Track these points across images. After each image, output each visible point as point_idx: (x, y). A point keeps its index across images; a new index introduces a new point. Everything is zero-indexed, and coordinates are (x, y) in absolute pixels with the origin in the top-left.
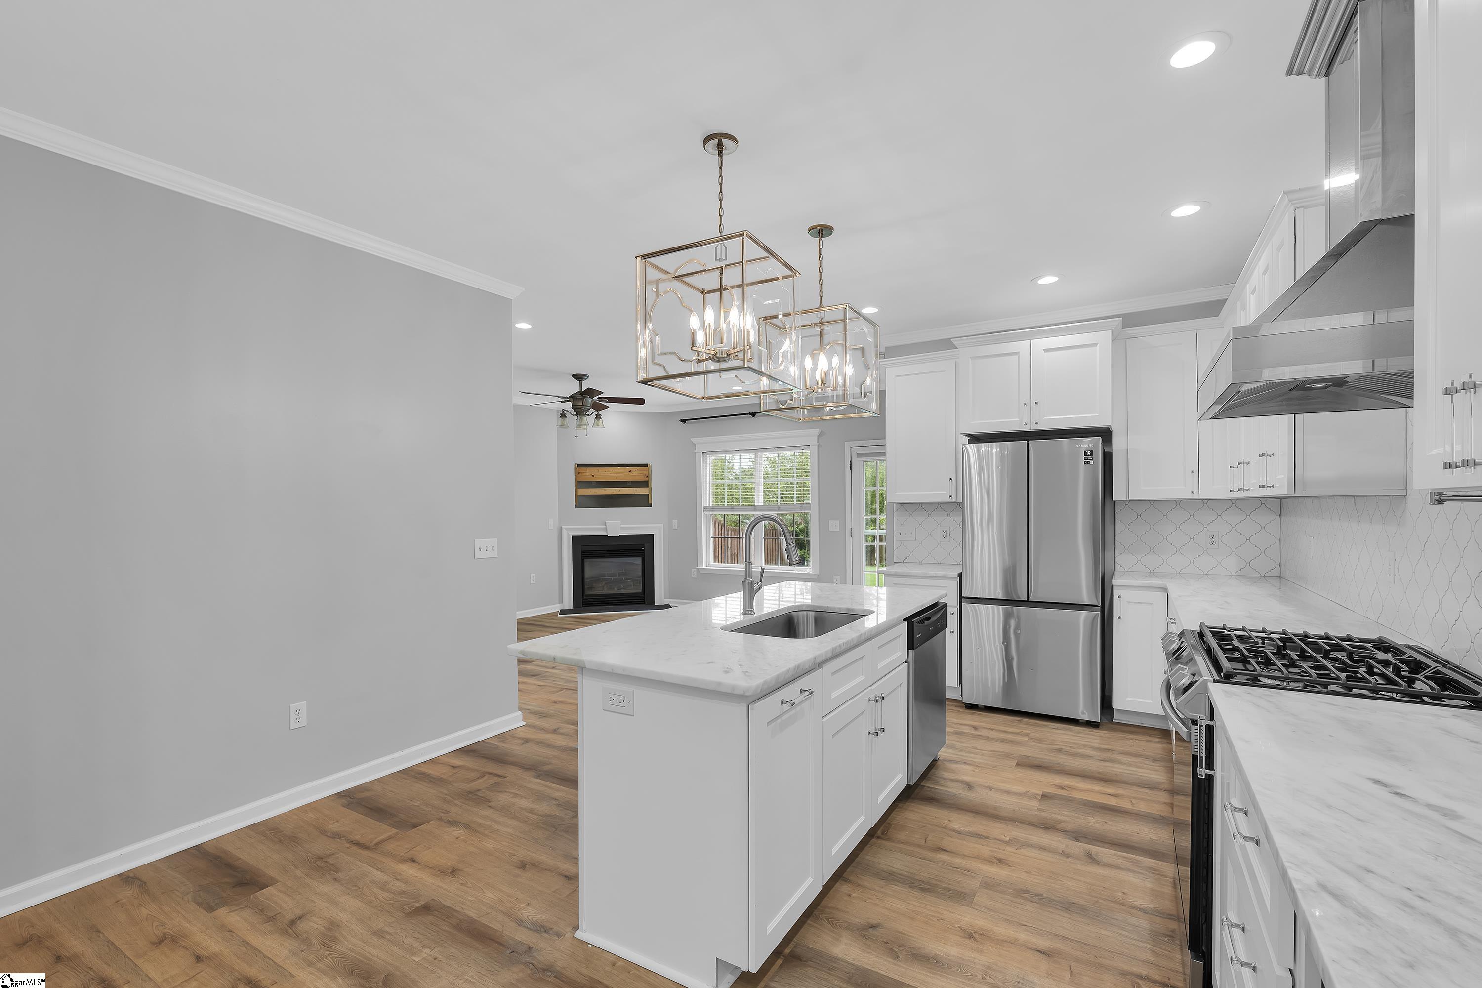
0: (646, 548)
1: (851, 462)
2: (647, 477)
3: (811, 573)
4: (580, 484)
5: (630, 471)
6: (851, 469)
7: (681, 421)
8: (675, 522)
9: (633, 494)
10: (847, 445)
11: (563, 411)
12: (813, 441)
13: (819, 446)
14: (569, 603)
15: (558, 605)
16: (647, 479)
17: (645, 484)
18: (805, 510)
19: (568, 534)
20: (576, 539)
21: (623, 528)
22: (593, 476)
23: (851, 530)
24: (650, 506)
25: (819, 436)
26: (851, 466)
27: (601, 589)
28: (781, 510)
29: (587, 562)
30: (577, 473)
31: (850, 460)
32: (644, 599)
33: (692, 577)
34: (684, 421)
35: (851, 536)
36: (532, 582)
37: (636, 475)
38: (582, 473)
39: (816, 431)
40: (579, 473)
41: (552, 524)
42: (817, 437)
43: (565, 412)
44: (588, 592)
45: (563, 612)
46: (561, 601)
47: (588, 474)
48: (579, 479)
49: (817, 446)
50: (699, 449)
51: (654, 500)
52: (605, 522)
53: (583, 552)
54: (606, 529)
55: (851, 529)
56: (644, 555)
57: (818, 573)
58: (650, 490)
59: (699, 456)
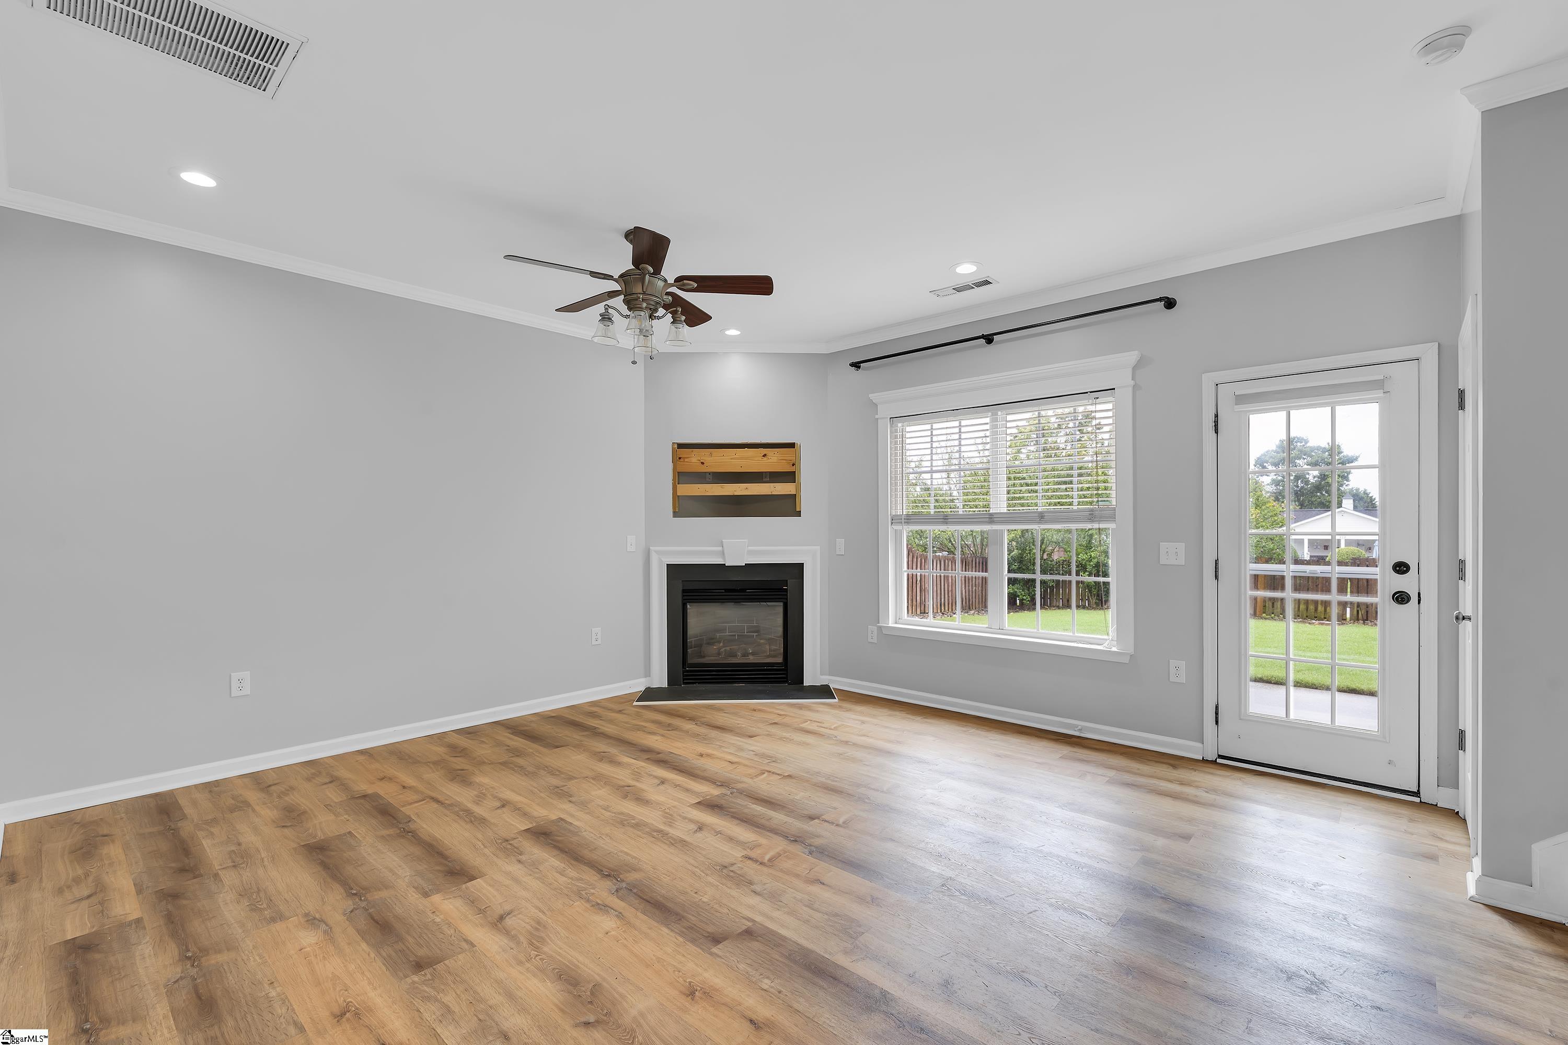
0: (791, 586)
1: (1216, 416)
2: (793, 465)
3: (1114, 649)
4: (681, 476)
5: (765, 455)
6: (1217, 432)
7: (853, 365)
8: (840, 542)
9: (770, 494)
10: (1208, 380)
11: (606, 309)
12: (1123, 380)
13: (1136, 388)
14: (660, 679)
15: (643, 680)
16: (792, 469)
17: (790, 476)
18: (1099, 522)
19: (661, 561)
20: (674, 571)
21: (751, 553)
22: (703, 463)
23: (1217, 564)
24: (799, 514)
25: (1135, 368)
26: (1216, 426)
27: (713, 655)
28: (1046, 522)
29: (693, 610)
30: (676, 459)
31: (1214, 412)
32: (787, 675)
33: (870, 640)
34: (856, 365)
35: (1217, 576)
36: (594, 643)
37: (774, 461)
38: (684, 458)
39: (1132, 357)
40: (680, 458)
41: (633, 543)
42: (1130, 370)
43: (610, 311)
44: (690, 661)
45: (649, 694)
46: (647, 673)
47: (694, 460)
48: (680, 469)
49: (1130, 389)
50: (884, 412)
51: (805, 504)
52: (722, 542)
53: (684, 591)
54: (723, 554)
55: (1217, 562)
56: (787, 599)
57: (1131, 650)
58: (798, 488)
59: (885, 427)
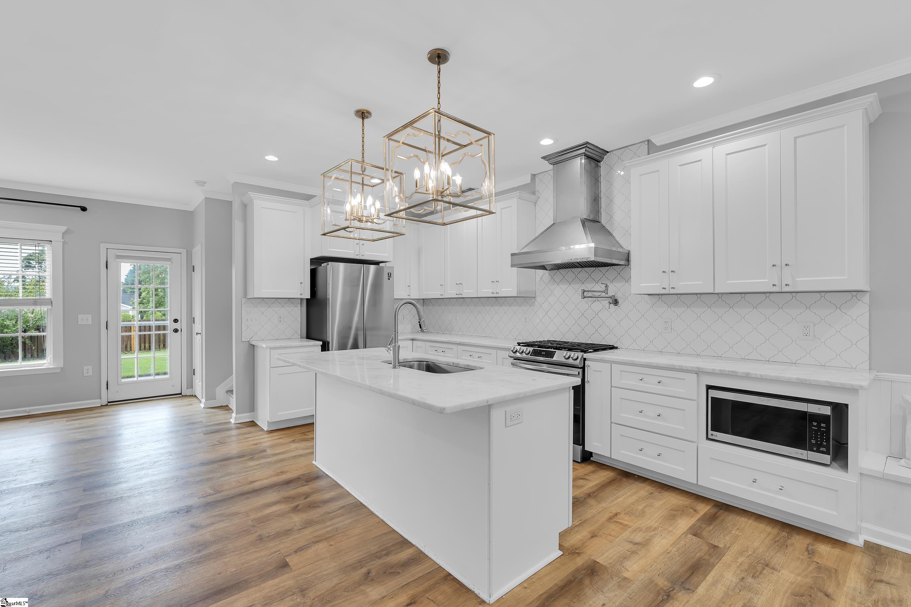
1: (107, 262)
6: (107, 268)
10: (103, 247)
12: (57, 238)
13: (64, 243)
18: (41, 305)
23: (107, 323)
25: (64, 234)
26: (107, 266)
31: (106, 260)
35: (107, 328)
39: (62, 228)
42: (62, 234)
49: (61, 243)
57: (62, 366)
